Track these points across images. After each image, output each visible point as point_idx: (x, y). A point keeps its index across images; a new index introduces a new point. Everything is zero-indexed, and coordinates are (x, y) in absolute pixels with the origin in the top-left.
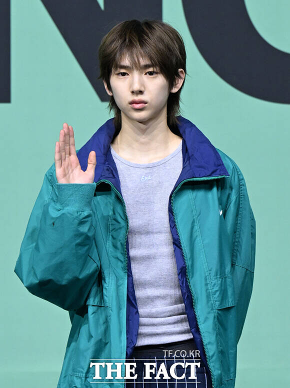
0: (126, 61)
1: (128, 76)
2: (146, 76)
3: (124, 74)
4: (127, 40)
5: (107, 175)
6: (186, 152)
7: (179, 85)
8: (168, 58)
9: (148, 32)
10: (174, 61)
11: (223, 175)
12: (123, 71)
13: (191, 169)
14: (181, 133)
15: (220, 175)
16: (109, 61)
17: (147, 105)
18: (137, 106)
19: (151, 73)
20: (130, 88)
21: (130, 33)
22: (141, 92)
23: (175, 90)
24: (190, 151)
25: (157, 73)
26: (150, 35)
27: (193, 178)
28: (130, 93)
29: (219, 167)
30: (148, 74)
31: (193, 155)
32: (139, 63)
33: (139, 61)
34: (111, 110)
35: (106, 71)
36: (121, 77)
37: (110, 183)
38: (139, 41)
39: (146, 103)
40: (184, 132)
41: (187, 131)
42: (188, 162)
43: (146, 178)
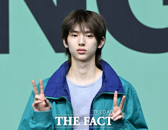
0: (77, 29)
1: (78, 37)
2: (86, 37)
3: (75, 36)
4: (78, 18)
5: (64, 94)
6: (104, 79)
7: (102, 45)
8: (99, 29)
9: (89, 15)
10: (101, 31)
11: (122, 92)
12: (75, 34)
13: (106, 87)
14: (102, 68)
15: (121, 92)
16: (68, 28)
17: (86, 52)
18: (81, 52)
19: (89, 36)
20: (78, 42)
21: (80, 15)
22: (84, 45)
23: (100, 47)
24: (106, 78)
25: (92, 36)
26: (90, 16)
27: (107, 92)
28: (78, 45)
29: (120, 88)
30: (88, 36)
31: (108, 80)
32: (84, 30)
33: (84, 29)
34: (66, 55)
35: (66, 33)
36: (73, 37)
37: (66, 98)
38: (85, 19)
39: (86, 51)
40: (104, 68)
41: (106, 67)
42: (105, 83)
43: (84, 93)
